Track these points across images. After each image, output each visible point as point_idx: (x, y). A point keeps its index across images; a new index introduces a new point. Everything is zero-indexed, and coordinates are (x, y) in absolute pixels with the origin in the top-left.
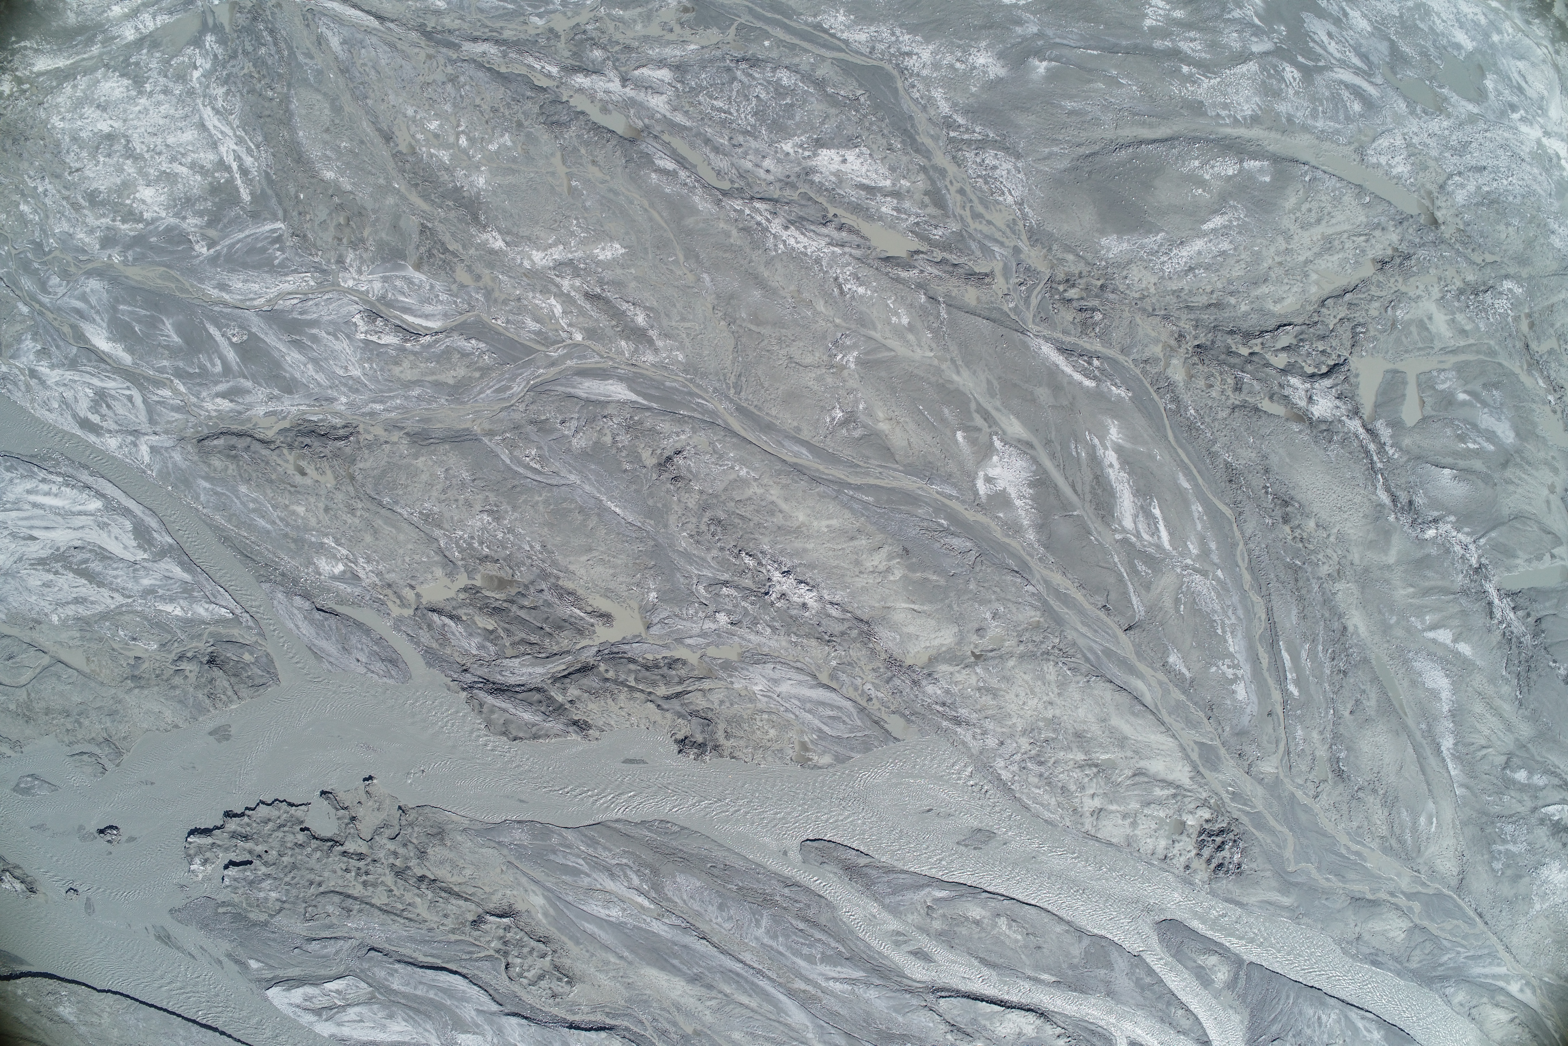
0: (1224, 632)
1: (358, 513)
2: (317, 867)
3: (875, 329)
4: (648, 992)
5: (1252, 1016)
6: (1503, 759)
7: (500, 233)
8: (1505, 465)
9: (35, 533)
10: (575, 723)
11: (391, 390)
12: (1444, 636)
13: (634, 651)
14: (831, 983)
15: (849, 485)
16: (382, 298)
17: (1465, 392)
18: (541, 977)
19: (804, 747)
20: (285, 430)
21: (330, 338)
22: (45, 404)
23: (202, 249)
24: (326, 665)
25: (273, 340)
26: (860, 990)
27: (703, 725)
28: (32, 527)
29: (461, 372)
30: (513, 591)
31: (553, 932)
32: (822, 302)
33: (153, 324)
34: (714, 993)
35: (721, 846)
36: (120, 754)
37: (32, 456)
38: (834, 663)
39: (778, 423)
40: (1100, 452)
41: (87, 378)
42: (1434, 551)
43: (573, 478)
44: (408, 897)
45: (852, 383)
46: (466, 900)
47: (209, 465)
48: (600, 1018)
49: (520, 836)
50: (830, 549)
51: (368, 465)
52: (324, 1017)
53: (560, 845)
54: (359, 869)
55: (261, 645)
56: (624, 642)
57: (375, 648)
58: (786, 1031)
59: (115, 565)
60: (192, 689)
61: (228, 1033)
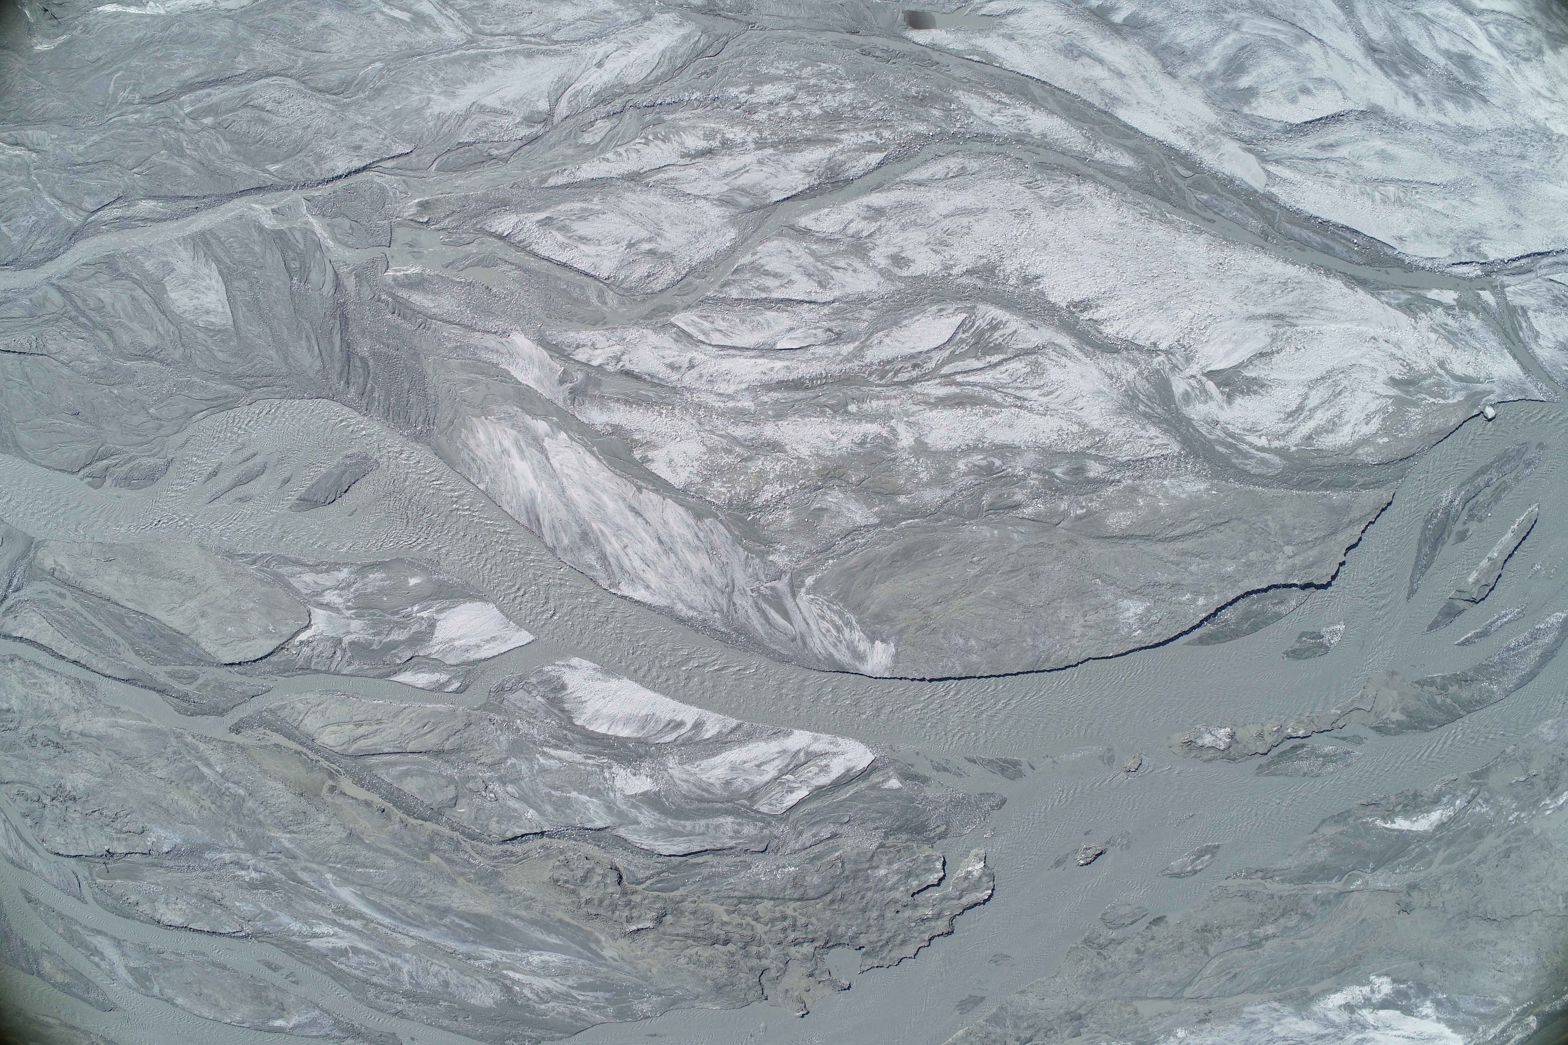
14: (332, 932)
18: (584, 879)
26: (305, 929)
31: (587, 927)
44: (736, 919)
46: (678, 935)
48: (517, 848)
49: (643, 1007)
52: (802, 754)
53: (604, 1008)
54: (794, 931)
58: (351, 877)
60: (1010, 1032)
61: (915, 682)
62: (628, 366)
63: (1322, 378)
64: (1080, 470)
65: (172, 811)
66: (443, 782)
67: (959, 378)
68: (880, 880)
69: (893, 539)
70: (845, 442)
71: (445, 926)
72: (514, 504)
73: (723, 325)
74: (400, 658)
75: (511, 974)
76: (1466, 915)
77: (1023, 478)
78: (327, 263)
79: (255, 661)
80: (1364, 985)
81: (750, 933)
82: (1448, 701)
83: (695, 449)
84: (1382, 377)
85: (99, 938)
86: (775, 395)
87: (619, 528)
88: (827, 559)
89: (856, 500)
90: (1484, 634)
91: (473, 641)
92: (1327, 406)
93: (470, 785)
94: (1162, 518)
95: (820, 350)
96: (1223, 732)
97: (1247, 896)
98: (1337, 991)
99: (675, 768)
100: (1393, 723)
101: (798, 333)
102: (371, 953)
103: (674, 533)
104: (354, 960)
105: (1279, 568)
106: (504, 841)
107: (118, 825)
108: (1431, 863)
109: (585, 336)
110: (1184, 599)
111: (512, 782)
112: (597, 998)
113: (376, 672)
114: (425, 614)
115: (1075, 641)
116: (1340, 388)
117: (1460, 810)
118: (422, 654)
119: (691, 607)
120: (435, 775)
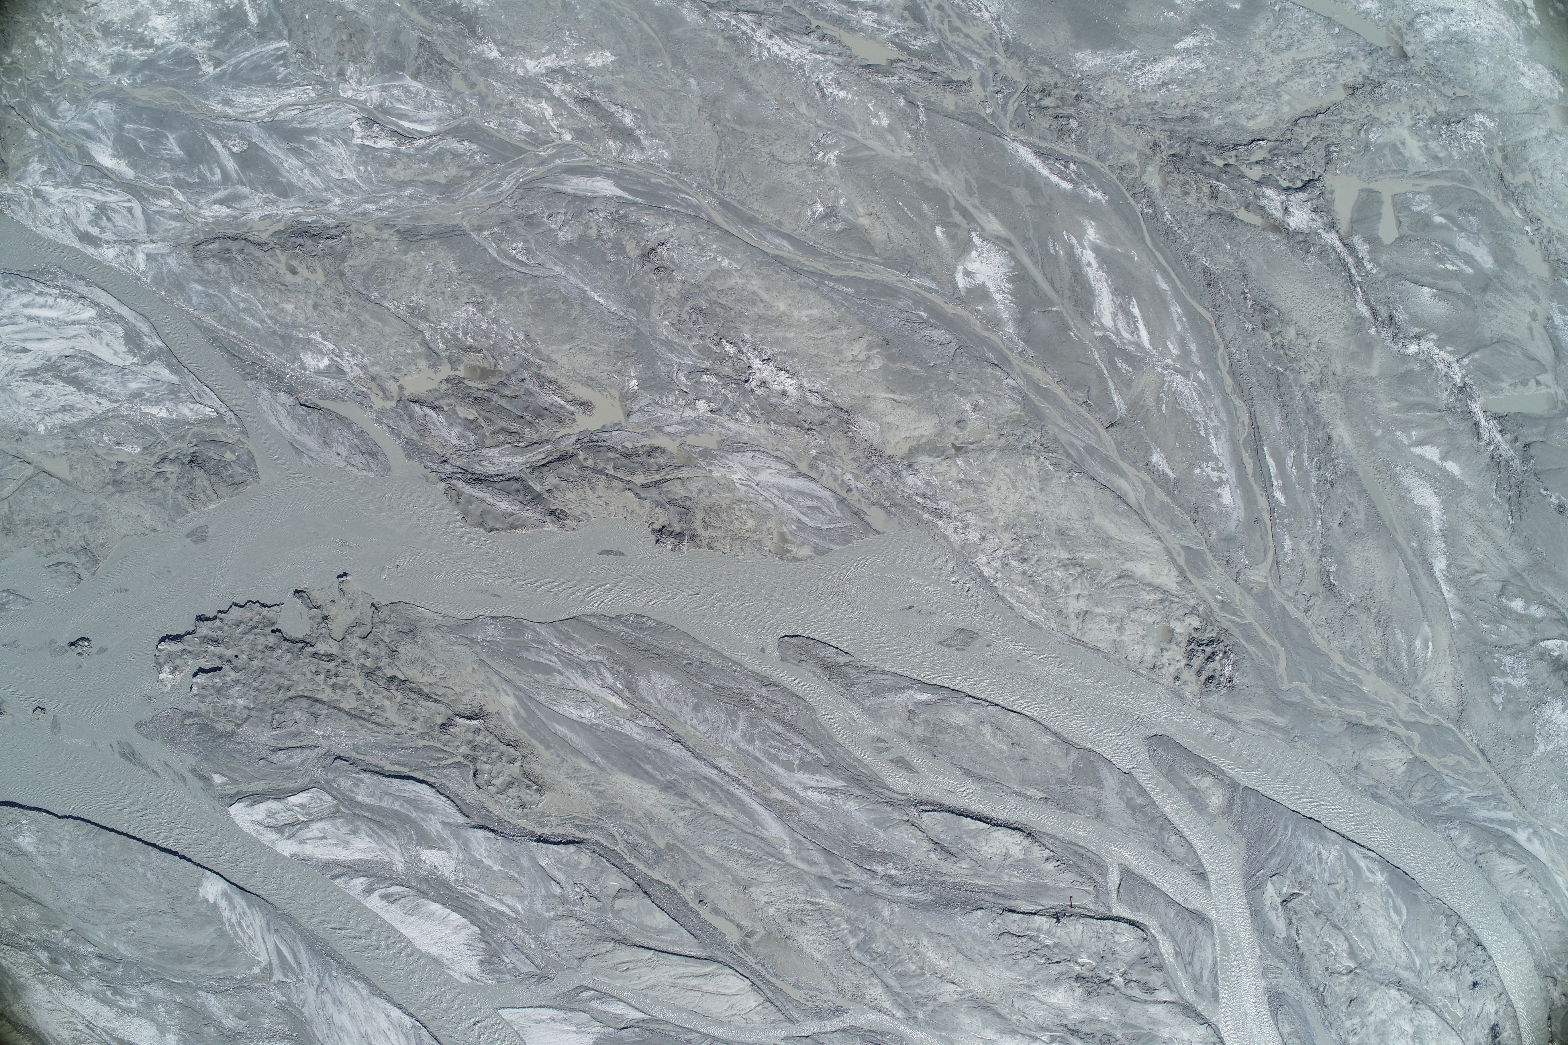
0: (1207, 434)
1: (346, 309)
2: (287, 670)
3: (856, 130)
4: (620, 801)
5: (1249, 846)
6: (1498, 585)
7: (496, 44)
8: (1485, 288)
9: (28, 345)
10: (552, 513)
11: (384, 191)
12: (1431, 453)
13: (614, 438)
14: (809, 792)
15: (830, 277)
16: (380, 107)
17: (1441, 215)
18: (510, 785)
19: (783, 538)
20: (280, 232)
21: (328, 144)
22: (48, 221)
23: (208, 69)
24: (306, 460)
25: (273, 149)
26: (840, 801)
27: (681, 514)
28: (25, 340)
29: (453, 171)
30: (495, 381)
31: (523, 735)
32: (804, 105)
33: (157, 139)
34: (688, 803)
35: (696, 641)
36: (96, 562)
37: (31, 272)
38: (813, 452)
39: (760, 216)
40: (1078, 251)
41: (90, 194)
42: (1417, 367)
43: (558, 269)
44: (378, 700)
45: (832, 180)
46: (436, 701)
47: (203, 269)
48: (569, 831)
49: (493, 631)
50: (810, 338)
51: (358, 262)
52: (287, 834)
53: (534, 641)
54: (329, 671)
55: (243, 443)
56: (604, 430)
57: (356, 441)
58: (762, 845)
59: (104, 371)
60: (172, 491)
61: (188, 857)
64: (54, 961)
66: (625, 914)
69: (189, 974)
74: (634, 1033)
75: (620, 703)
77: (92, 974)
88: (240, 981)
89: (213, 1014)
91: (557, 1025)
93: (597, 904)
99: (399, 860)
102: (771, 760)
104: (794, 756)
106: (580, 842)
107: (1032, 946)
111: (555, 896)
112: (537, 654)
113: (662, 1027)
115: (69, 837)
118: (611, 1030)
119: (355, 988)
120: (631, 923)
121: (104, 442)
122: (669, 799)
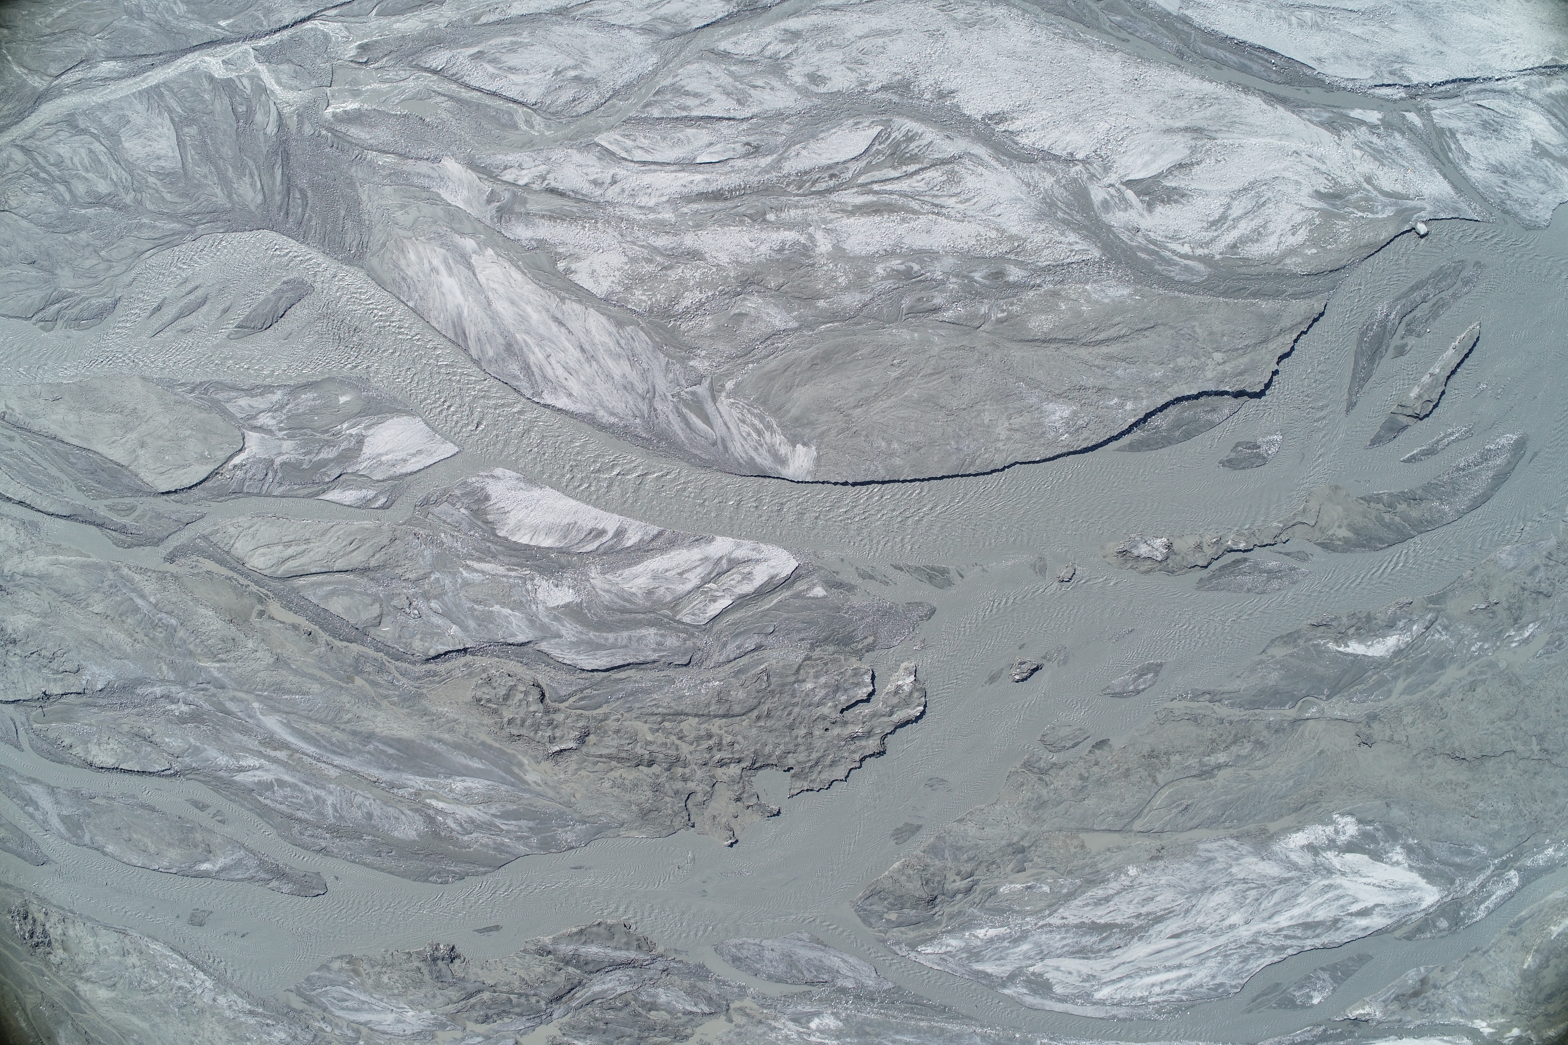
2: (765, 736)
4: (405, 711)
9: (1174, 942)
10: (550, 952)
13: (521, 1024)
14: (257, 764)
18: (506, 697)
19: (356, 972)
24: (805, 936)
26: (232, 763)
28: (1179, 945)
31: (510, 749)
34: (349, 727)
36: (1025, 766)
37: (1192, 1007)
44: (660, 737)
46: (601, 756)
48: (441, 667)
49: (568, 836)
52: (724, 561)
53: (528, 838)
54: (720, 750)
55: (880, 931)
56: (533, 1028)
57: (759, 966)
58: (277, 705)
59: (1066, 949)
60: (949, 865)
61: (838, 486)
62: (553, 184)
63: (1245, 189)
64: (999, 275)
65: (107, 647)
66: (368, 600)
67: (876, 187)
68: (807, 695)
69: (812, 343)
70: (764, 249)
71: (368, 752)
72: (441, 320)
73: (645, 143)
74: (329, 476)
75: (434, 803)
76: (1432, 751)
77: (943, 282)
78: (272, 105)
79: (190, 488)
80: (1327, 825)
81: (675, 753)
82: (1397, 519)
83: (617, 259)
84: (1307, 190)
85: (34, 786)
86: (695, 206)
87: (542, 338)
88: (747, 363)
89: (776, 305)
90: (1431, 452)
91: (399, 455)
92: (1251, 216)
93: (395, 602)
94: (1085, 322)
95: (739, 163)
96: (1159, 542)
97: (1195, 719)
98: (1298, 830)
99: (597, 579)
100: (1339, 540)
101: (718, 147)
102: (296, 785)
103: (596, 341)
104: (279, 793)
105: (1209, 375)
106: (428, 660)
107: (54, 665)
108: (1390, 692)
109: (511, 158)
110: (1112, 403)
111: (435, 597)
112: (520, 827)
113: (306, 492)
114: (354, 431)
115: (1000, 445)
116: (1263, 199)
117: (1418, 637)
118: (350, 471)
119: (612, 414)
120: (360, 593)
121: (1047, 884)
122: (365, 727)
